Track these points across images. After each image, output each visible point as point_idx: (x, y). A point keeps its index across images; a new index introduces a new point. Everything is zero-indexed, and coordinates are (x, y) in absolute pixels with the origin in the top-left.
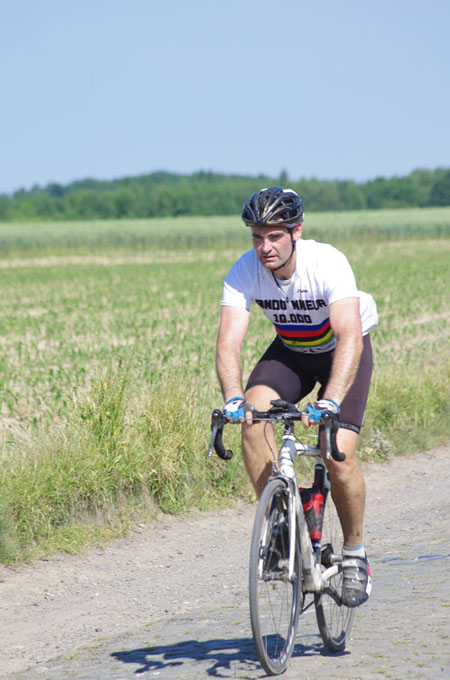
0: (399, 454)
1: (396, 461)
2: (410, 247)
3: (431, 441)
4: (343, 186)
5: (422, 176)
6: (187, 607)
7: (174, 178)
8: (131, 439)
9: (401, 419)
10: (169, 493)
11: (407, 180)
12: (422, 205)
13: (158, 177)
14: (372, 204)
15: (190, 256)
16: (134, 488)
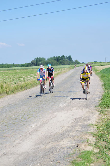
0: (28, 89)
1: (27, 90)
2: (26, 70)
3: (30, 88)
4: (19, 65)
5: (26, 64)
6: (10, 103)
7: (4, 64)
8: (4, 88)
9: (28, 86)
10: (8, 93)
11: (25, 64)
12: (26, 66)
13: (2, 64)
14: (22, 66)
15: (6, 71)
16: (5, 93)
